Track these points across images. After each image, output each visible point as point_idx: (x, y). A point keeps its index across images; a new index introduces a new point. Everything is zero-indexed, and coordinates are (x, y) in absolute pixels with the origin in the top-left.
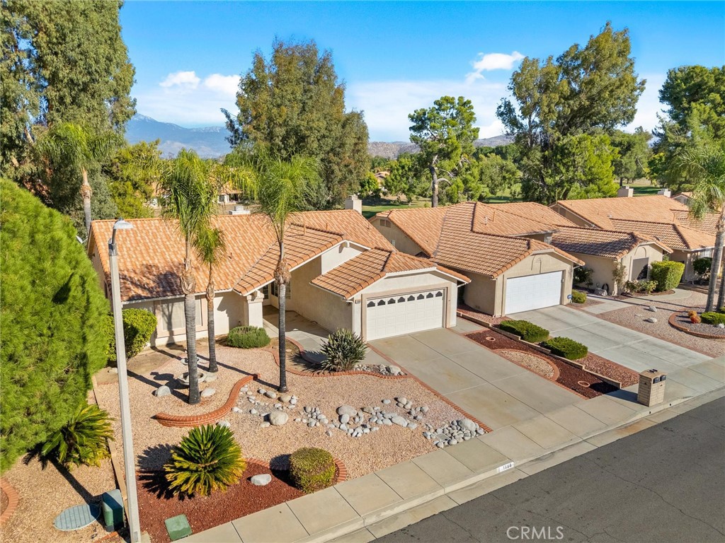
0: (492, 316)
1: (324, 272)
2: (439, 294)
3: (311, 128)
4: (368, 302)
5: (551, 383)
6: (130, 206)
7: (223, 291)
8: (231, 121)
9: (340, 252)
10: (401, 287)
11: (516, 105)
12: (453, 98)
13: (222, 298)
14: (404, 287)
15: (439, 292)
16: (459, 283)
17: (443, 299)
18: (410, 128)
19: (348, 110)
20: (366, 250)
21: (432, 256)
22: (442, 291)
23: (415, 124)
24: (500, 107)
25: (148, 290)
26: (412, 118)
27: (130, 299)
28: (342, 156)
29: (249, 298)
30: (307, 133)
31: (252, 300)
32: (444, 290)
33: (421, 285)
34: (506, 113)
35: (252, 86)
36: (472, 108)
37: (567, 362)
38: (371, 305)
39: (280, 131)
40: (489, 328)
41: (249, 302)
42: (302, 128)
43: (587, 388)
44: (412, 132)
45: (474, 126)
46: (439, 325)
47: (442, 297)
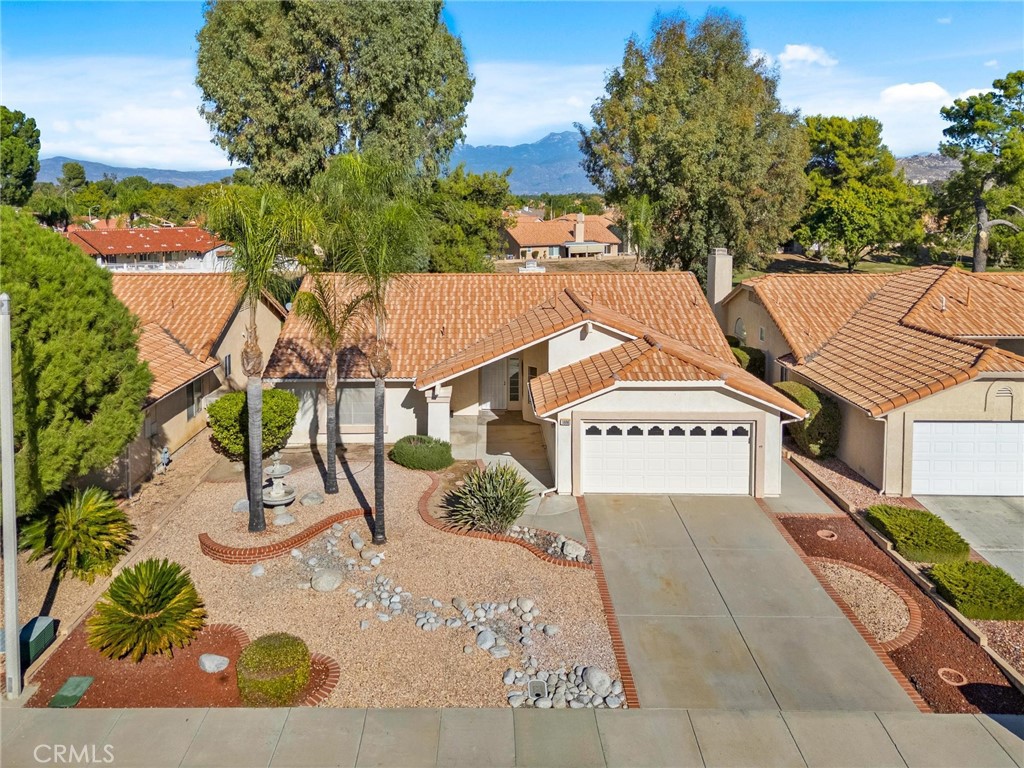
0: (878, 490)
1: (553, 367)
2: (739, 432)
3: (689, 144)
5: (873, 653)
6: (459, 256)
7: (396, 380)
8: (586, 138)
9: (583, 337)
15: (739, 428)
17: (749, 442)
18: (945, 131)
20: (631, 340)
21: (801, 361)
22: (747, 427)
23: (953, 123)
25: (311, 367)
26: (947, 114)
27: (285, 377)
28: (744, 185)
29: (429, 394)
30: (683, 150)
32: (751, 424)
35: (619, 86)
37: (955, 621)
38: (593, 431)
39: (648, 149)
40: (849, 513)
41: (429, 400)
42: (676, 145)
43: (951, 688)
44: (948, 138)
46: (741, 489)
47: (747, 438)
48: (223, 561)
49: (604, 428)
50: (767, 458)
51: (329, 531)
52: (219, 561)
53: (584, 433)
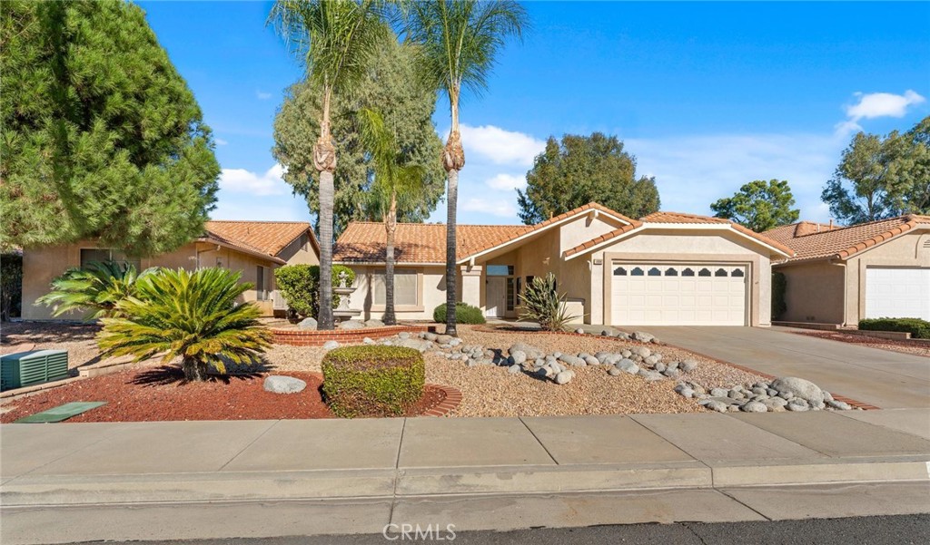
2: (737, 273)
4: (616, 267)
9: (587, 225)
10: (670, 252)
11: (848, 185)
12: (764, 182)
13: (442, 276)
14: (676, 252)
15: (738, 270)
16: (773, 256)
17: (746, 281)
19: (638, 178)
22: (742, 269)
24: (826, 191)
29: (464, 268)
31: (468, 271)
32: (746, 266)
33: (705, 252)
34: (834, 195)
36: (789, 189)
38: (620, 272)
41: (463, 273)
45: (792, 208)
46: (739, 321)
47: (743, 278)
48: (292, 344)
49: (628, 268)
50: (762, 293)
51: (396, 336)
52: (286, 345)
53: (613, 273)
